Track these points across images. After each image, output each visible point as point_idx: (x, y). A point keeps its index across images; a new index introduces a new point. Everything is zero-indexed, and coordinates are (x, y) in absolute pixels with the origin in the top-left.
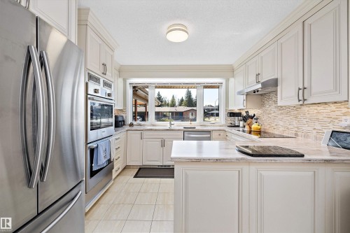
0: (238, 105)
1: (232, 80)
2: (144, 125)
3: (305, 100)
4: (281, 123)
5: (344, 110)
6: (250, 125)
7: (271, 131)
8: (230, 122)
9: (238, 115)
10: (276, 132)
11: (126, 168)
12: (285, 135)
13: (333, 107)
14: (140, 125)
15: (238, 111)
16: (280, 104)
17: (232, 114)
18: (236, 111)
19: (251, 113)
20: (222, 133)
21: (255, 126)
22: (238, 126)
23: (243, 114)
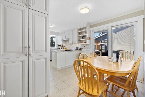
0: (60, 43)
1: (58, 37)
3: (73, 43)
6: (63, 48)
9: (60, 45)
16: (69, 43)
17: (59, 45)
19: (63, 45)
22: (60, 49)
23: (61, 45)
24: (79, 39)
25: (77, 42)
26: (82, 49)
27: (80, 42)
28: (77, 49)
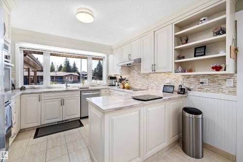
0: (116, 71)
1: (111, 56)
2: (38, 88)
3: (155, 71)
4: (140, 83)
5: (167, 76)
6: (123, 85)
7: (135, 87)
8: (109, 83)
9: (114, 78)
10: (138, 88)
11: (21, 131)
12: (142, 88)
13: (163, 74)
14: (34, 88)
15: (114, 76)
16: (142, 72)
17: (112, 78)
18: (113, 76)
19: (123, 77)
20: (107, 90)
21: (126, 85)
22: (115, 85)
23: (118, 77)
24: (179, 58)
25: (172, 67)
26: (190, 93)
27: (182, 67)
28: (167, 89)
